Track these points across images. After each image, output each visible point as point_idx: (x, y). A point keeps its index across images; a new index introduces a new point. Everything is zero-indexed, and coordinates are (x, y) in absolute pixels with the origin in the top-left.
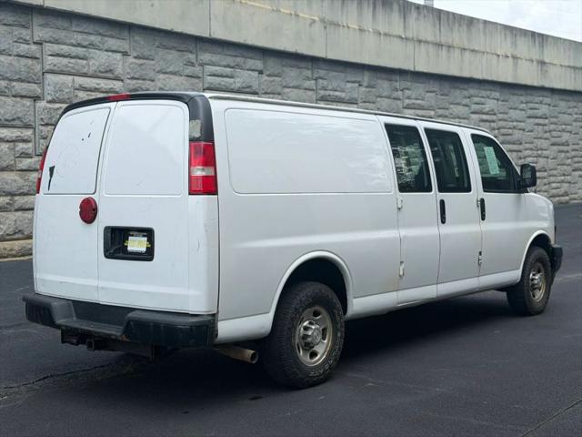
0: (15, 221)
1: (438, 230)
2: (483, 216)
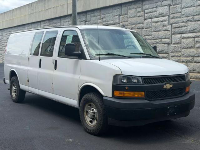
0: (193, 66)
1: (38, 70)
2: (55, 68)
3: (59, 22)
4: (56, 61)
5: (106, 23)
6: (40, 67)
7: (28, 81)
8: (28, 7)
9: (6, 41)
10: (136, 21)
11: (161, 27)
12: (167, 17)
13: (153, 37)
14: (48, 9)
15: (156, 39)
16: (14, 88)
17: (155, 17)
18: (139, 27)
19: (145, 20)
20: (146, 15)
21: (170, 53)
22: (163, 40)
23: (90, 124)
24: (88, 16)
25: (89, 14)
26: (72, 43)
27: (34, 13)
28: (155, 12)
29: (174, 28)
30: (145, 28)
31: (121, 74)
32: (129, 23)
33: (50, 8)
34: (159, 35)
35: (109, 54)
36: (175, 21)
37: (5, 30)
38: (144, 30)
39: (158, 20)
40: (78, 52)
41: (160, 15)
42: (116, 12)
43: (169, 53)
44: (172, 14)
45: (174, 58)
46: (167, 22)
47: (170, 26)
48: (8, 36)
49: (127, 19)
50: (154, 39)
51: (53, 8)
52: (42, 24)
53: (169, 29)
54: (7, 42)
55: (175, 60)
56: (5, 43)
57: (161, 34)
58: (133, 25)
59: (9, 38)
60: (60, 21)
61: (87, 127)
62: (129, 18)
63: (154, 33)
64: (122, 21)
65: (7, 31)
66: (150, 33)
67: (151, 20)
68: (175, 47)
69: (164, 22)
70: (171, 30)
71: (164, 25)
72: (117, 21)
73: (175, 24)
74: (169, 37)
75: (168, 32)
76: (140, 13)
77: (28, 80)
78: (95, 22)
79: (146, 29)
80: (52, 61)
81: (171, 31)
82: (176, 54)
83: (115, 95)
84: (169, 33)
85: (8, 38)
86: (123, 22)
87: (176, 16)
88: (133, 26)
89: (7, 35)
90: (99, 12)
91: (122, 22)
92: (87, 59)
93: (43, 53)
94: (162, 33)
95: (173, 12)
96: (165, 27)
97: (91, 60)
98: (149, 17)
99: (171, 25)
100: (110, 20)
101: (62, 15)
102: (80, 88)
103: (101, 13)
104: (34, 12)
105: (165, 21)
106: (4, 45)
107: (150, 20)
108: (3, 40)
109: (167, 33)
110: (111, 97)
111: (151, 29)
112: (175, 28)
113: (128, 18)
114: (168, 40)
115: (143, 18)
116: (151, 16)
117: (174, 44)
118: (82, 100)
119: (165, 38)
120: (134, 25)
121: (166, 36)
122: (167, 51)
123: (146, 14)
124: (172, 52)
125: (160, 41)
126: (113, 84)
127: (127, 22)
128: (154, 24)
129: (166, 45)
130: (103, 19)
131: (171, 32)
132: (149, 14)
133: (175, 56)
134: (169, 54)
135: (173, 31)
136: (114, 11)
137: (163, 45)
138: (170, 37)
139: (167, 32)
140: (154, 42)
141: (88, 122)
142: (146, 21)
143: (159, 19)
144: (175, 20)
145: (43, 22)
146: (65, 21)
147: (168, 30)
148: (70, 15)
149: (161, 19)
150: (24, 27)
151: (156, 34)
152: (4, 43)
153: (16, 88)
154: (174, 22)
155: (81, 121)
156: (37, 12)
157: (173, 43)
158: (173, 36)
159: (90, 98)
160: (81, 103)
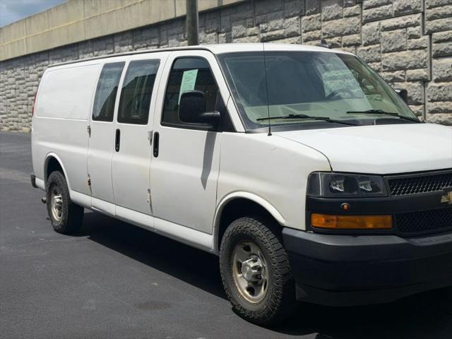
1: (113, 156)
2: (154, 152)
3: (157, 35)
4: (157, 135)
5: (269, 34)
6: (117, 150)
7: (90, 184)
8: (84, 3)
9: (37, 83)
10: (341, 27)
11: (404, 40)
12: (419, 15)
13: (385, 64)
14: (129, 6)
15: (393, 71)
16: (57, 199)
17: (389, 17)
18: (347, 43)
19: (363, 24)
20: (366, 13)
21: (427, 104)
22: (409, 72)
23: (247, 296)
24: (223, 19)
25: (226, 16)
26: (196, 91)
27: (97, 16)
28: (387, 4)
29: (435, 43)
30: (363, 43)
31: (330, 170)
32: (324, 34)
33: (135, 4)
34: (399, 60)
35: (291, 116)
36: (439, 25)
37: (33, 57)
38: (360, 48)
39: (396, 24)
40: (212, 114)
41: (400, 10)
42: (292, 7)
43: (424, 104)
44: (431, 7)
45: (439, 114)
46: (418, 28)
47: (427, 37)
48: (40, 71)
49: (319, 22)
50: (387, 69)
51: (141, 2)
52: (117, 42)
53: (424, 45)
54: (37, 86)
55: (440, 119)
56: (35, 88)
57: (405, 57)
58: (333, 37)
59: (43, 76)
60: (159, 33)
61: (240, 303)
62: (324, 21)
63: (386, 55)
64: (307, 29)
65: (37, 60)
66: (377, 56)
67: (377, 23)
68: (440, 87)
69: (411, 29)
70: (428, 46)
71: (412, 36)
72: (294, 28)
73: (438, 31)
74: (425, 65)
75: (422, 51)
76: (350, 8)
77: (89, 181)
78: (242, 33)
79: (365, 45)
80: (147, 136)
81: (428, 49)
82: (441, 105)
83: (314, 225)
84: (424, 54)
85: (40, 76)
86: (309, 31)
87: (440, 12)
88: (335, 40)
89: (39, 68)
90: (251, 9)
91: (305, 32)
92: (236, 132)
93: (123, 116)
94: (407, 56)
95: (434, 4)
96: (413, 41)
97: (246, 132)
98: (374, 17)
99: (430, 33)
100: (277, 27)
101: (163, 19)
102: (221, 204)
103: (254, 12)
104: (99, 14)
105: (414, 26)
106: (31, 93)
107: (375, 24)
108: (28, 79)
109: (419, 54)
110: (304, 229)
111: (378, 45)
112: (439, 42)
113: (320, 20)
114: (423, 72)
115: (359, 21)
116: (379, 14)
117: (437, 81)
118: (226, 235)
119: (414, 68)
120: (337, 39)
121: (416, 61)
122: (419, 98)
123: (366, 9)
124: (432, 101)
125: (401, 75)
126: (307, 196)
127: (319, 32)
128: (386, 33)
129: (417, 84)
130: (261, 25)
131: (428, 52)
132: (373, 10)
133: (440, 109)
134: (425, 107)
135: (433, 49)
136: (286, 5)
137: (410, 83)
138: (428, 64)
139: (418, 52)
140: (387, 76)
141: (243, 292)
142: (365, 27)
143: (400, 21)
144: (438, 22)
145: (120, 38)
146: (171, 32)
147: (421, 48)
148: (183, 18)
149: (405, 20)
150: (75, 49)
151: (391, 59)
152: (31, 88)
153: (60, 198)
154: (438, 28)
155: (226, 286)
156: (104, 14)
157: (434, 78)
158: (434, 61)
159: (248, 230)
160: (223, 242)
